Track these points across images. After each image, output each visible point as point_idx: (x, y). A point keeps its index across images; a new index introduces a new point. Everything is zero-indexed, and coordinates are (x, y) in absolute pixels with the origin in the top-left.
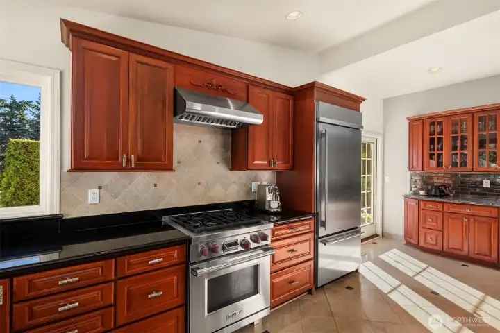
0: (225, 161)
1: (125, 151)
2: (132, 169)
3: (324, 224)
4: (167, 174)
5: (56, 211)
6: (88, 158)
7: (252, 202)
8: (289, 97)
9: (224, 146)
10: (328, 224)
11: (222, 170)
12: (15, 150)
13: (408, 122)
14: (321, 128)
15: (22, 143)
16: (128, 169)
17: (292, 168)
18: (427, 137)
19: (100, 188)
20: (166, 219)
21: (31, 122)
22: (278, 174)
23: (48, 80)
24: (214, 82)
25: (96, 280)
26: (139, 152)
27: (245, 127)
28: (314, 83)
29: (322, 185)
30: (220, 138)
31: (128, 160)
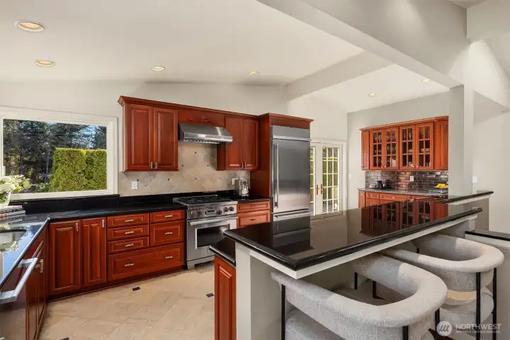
0: (213, 164)
1: (152, 160)
2: (157, 170)
3: (276, 204)
4: (175, 173)
5: (116, 193)
6: (134, 164)
7: (231, 192)
8: (256, 122)
9: (212, 156)
10: (279, 204)
11: (211, 171)
12: (61, 157)
13: (361, 132)
14: (274, 142)
15: (67, 151)
16: (154, 170)
17: (259, 168)
18: (372, 144)
19: (138, 180)
20: (175, 200)
21: (51, 126)
22: (252, 172)
23: (111, 123)
24: (203, 117)
25: (140, 223)
26: (159, 160)
27: (223, 143)
28: (268, 114)
29: (275, 181)
30: (209, 150)
31: (154, 166)
